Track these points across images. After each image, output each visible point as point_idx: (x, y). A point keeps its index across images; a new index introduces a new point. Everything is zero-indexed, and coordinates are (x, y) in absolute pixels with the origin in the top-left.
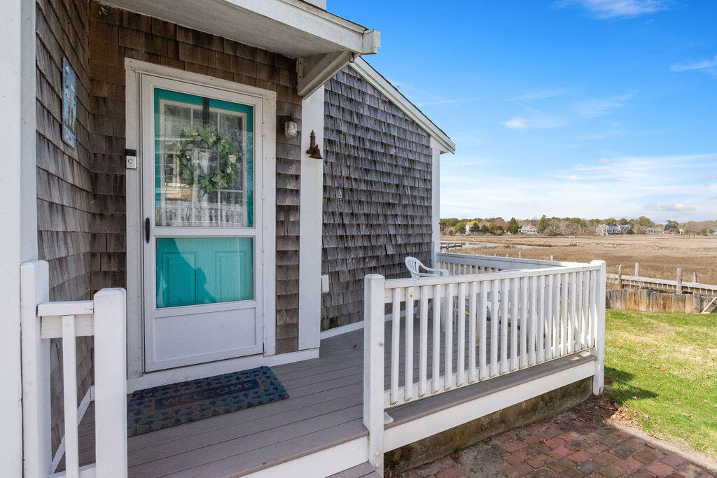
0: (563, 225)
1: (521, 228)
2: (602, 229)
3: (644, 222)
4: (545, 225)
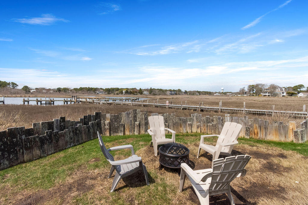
0: (157, 91)
1: (143, 92)
2: (168, 93)
3: (179, 91)
4: (152, 91)
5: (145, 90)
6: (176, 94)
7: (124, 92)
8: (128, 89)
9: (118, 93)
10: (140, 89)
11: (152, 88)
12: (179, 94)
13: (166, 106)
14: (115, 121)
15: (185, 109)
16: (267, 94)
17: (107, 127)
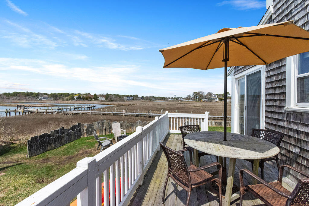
0: (114, 97)
1: (99, 98)
2: (126, 98)
3: (137, 96)
4: (108, 97)
5: (101, 95)
6: (133, 100)
7: (75, 97)
8: (80, 94)
9: (69, 99)
10: (95, 94)
11: (109, 94)
12: (136, 100)
13: (123, 114)
14: (90, 128)
15: (138, 116)
16: (206, 100)
17: (85, 132)
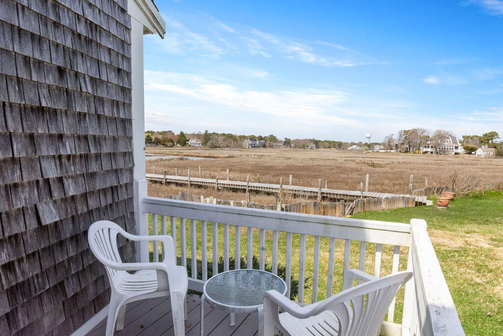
0: (220, 139)
1: (188, 140)
2: (247, 143)
4: (208, 139)
6: (264, 146)
10: (182, 133)
